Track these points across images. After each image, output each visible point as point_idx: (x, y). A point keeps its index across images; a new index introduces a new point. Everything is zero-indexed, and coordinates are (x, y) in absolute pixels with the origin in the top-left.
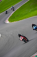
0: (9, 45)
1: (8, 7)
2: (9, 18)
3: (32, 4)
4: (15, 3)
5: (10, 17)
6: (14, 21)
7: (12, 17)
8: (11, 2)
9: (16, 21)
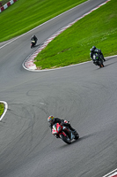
0: (32, 140)
1: (35, 20)
2: (38, 56)
5: (42, 53)
6: (52, 65)
7: (45, 52)
8: (47, 6)
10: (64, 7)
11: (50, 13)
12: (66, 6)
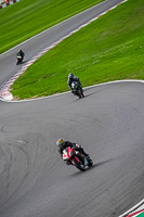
0: (8, 187)
3: (104, 34)
4: (42, 25)
6: (32, 94)
7: (24, 78)
9: (40, 93)
10: (47, 23)
11: (29, 31)
12: (50, 22)
